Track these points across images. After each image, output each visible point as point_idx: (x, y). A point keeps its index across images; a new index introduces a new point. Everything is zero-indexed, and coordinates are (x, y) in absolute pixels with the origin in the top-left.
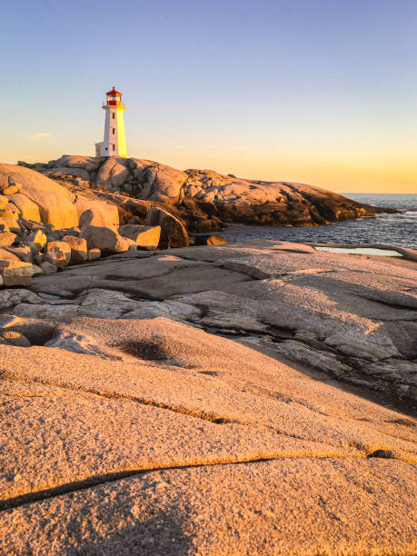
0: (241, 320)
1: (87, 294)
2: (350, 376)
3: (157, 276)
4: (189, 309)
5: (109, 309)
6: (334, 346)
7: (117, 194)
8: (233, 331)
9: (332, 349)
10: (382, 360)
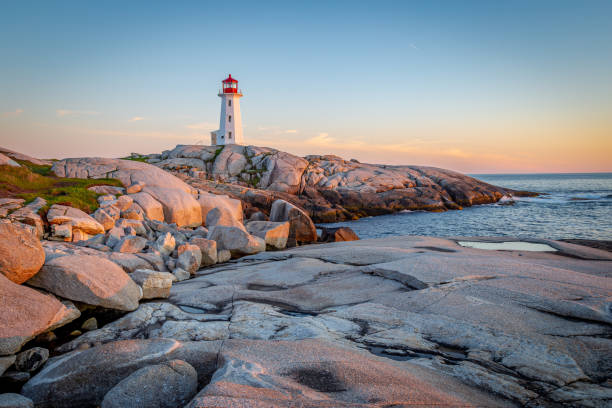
0: (406, 338)
1: (233, 307)
2: (537, 404)
4: (348, 326)
5: (262, 326)
6: (513, 368)
7: (234, 185)
8: (401, 352)
10: (568, 384)
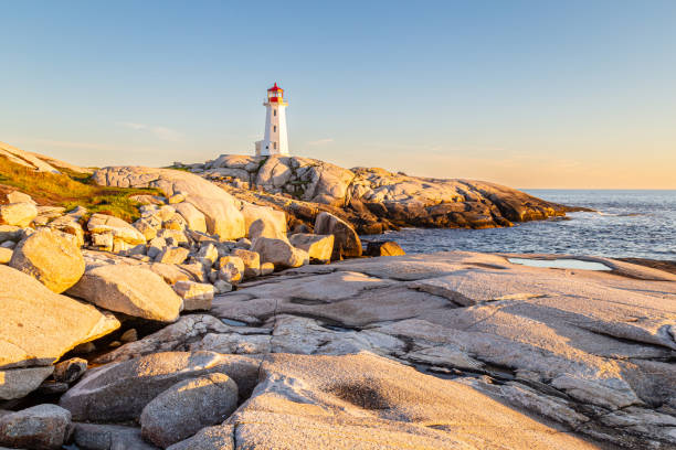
0: (452, 356)
1: (275, 321)
2: (588, 428)
3: (347, 299)
4: (393, 342)
5: (304, 341)
6: (563, 390)
7: (278, 196)
8: (446, 370)
9: (561, 393)
10: (621, 409)
